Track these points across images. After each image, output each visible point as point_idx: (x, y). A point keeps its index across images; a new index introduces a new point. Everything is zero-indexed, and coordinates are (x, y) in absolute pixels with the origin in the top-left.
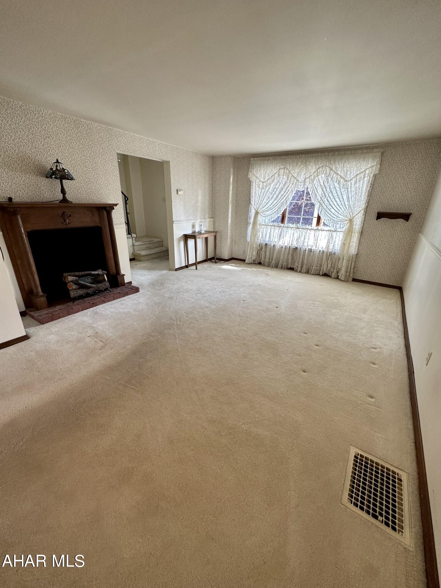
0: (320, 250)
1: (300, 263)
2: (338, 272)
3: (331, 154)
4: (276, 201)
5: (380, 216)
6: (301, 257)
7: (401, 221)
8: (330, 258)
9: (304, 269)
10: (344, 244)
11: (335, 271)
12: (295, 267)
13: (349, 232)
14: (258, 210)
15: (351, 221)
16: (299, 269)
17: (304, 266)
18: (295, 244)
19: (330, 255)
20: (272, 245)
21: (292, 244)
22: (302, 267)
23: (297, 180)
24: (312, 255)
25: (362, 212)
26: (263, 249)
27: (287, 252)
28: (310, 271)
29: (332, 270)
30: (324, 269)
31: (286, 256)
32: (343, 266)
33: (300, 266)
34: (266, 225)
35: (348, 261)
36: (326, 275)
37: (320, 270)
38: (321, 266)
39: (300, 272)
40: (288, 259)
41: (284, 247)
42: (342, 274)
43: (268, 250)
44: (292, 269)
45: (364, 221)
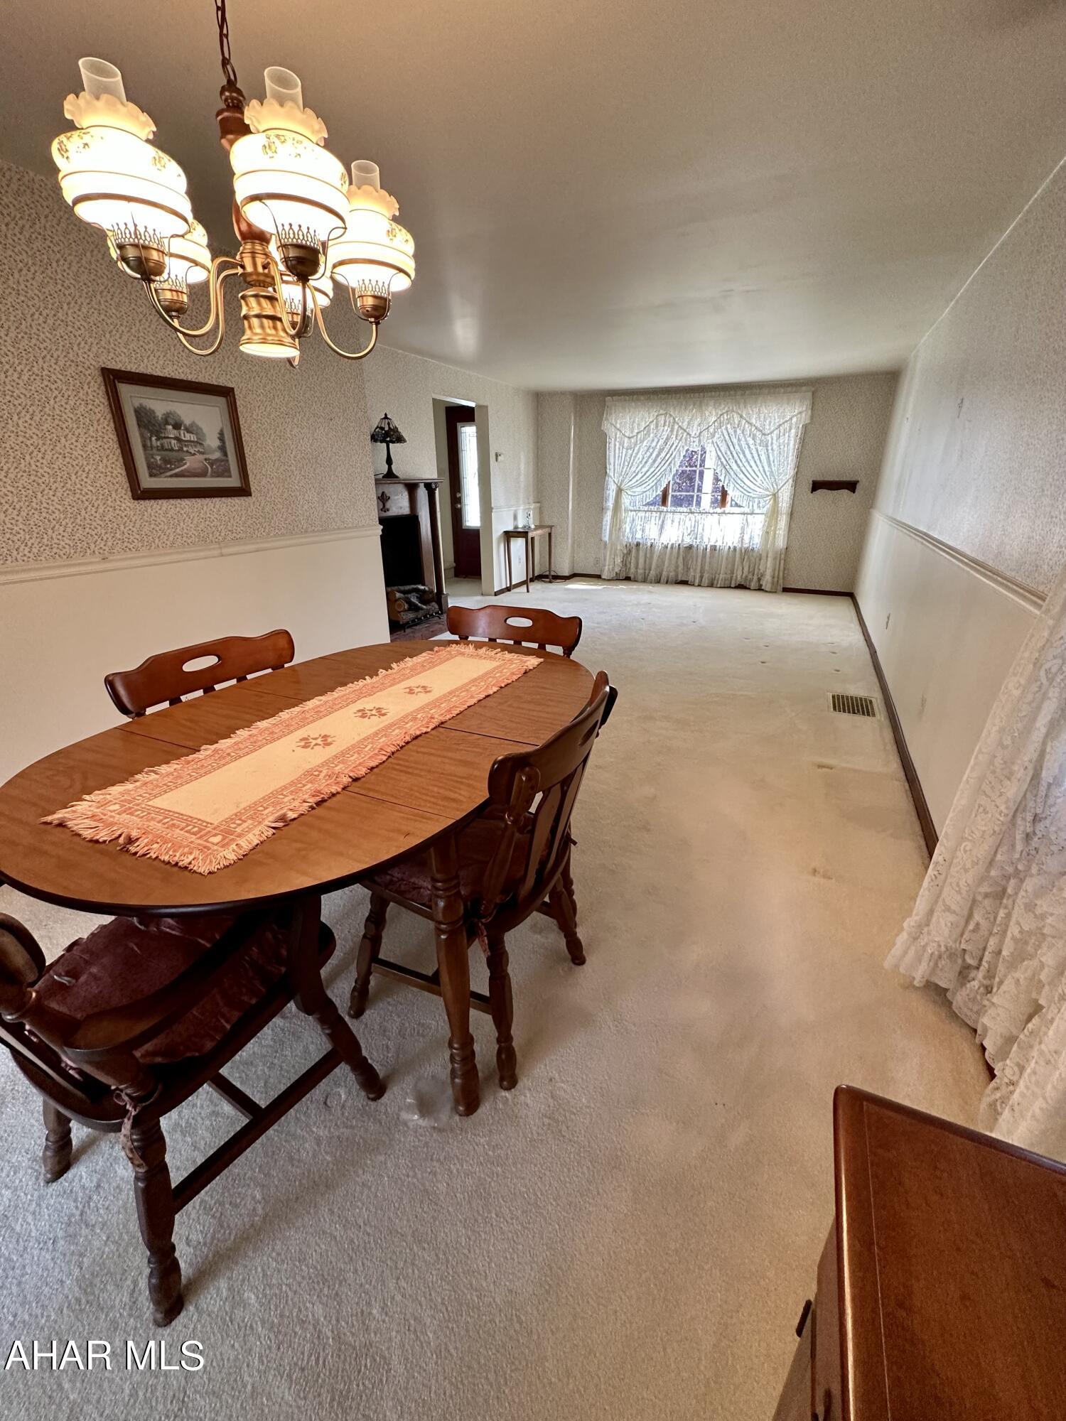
0: (730, 547)
1: (698, 570)
2: (759, 580)
3: (739, 393)
4: (652, 470)
5: (816, 486)
6: (699, 560)
7: (845, 492)
8: (746, 557)
9: (706, 581)
10: (767, 533)
11: (755, 578)
12: (690, 579)
13: (773, 514)
14: (621, 484)
15: (775, 496)
16: (697, 582)
17: (706, 575)
18: (688, 541)
19: (746, 553)
20: (649, 544)
21: (683, 541)
22: (701, 577)
23: (688, 434)
24: (717, 555)
25: (791, 481)
26: (634, 551)
27: (675, 551)
28: (715, 582)
29: (750, 576)
30: (739, 577)
31: (674, 562)
32: (768, 568)
33: (698, 576)
34: (635, 511)
35: (775, 559)
36: (741, 587)
37: (731, 580)
38: (732, 572)
39: (699, 586)
40: (677, 567)
41: (669, 546)
42: (767, 582)
43: (641, 554)
44: (684, 583)
45: (795, 496)
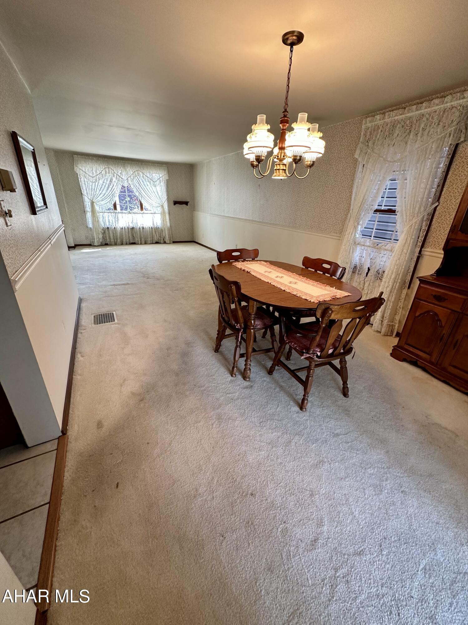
0: (149, 227)
1: (139, 238)
2: (164, 239)
4: (107, 193)
5: (176, 203)
6: (138, 233)
7: (184, 205)
8: (157, 231)
9: (143, 242)
10: (163, 221)
11: (162, 239)
12: (136, 242)
13: (163, 213)
14: (93, 200)
15: (162, 206)
17: (143, 240)
18: (131, 225)
19: (157, 229)
20: (113, 228)
21: (129, 225)
22: (141, 240)
23: (122, 178)
24: (145, 231)
25: (166, 201)
26: (107, 231)
27: (127, 230)
28: (147, 242)
29: (160, 238)
30: (156, 239)
31: (127, 234)
32: (166, 234)
33: (139, 240)
34: (103, 212)
35: (168, 231)
36: (157, 243)
37: (153, 240)
38: (153, 237)
39: (141, 244)
40: (129, 237)
41: (123, 228)
42: (167, 240)
43: (111, 233)
44: (134, 243)
45: (169, 206)
